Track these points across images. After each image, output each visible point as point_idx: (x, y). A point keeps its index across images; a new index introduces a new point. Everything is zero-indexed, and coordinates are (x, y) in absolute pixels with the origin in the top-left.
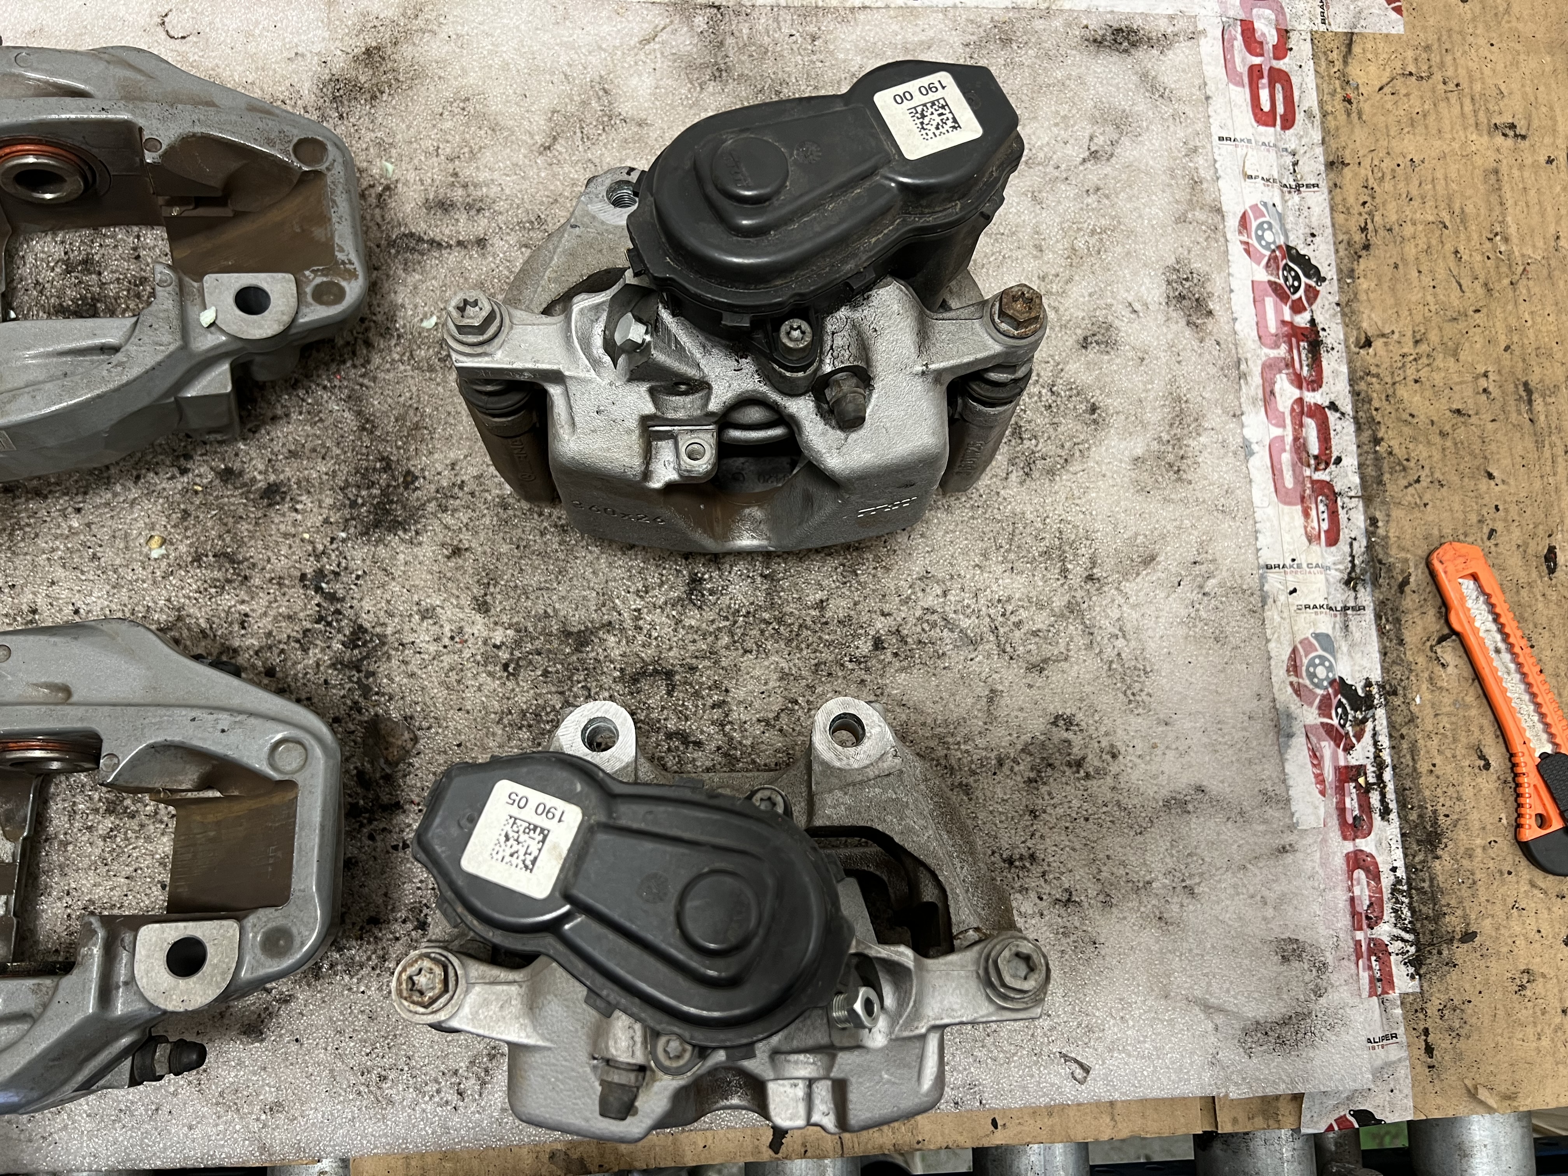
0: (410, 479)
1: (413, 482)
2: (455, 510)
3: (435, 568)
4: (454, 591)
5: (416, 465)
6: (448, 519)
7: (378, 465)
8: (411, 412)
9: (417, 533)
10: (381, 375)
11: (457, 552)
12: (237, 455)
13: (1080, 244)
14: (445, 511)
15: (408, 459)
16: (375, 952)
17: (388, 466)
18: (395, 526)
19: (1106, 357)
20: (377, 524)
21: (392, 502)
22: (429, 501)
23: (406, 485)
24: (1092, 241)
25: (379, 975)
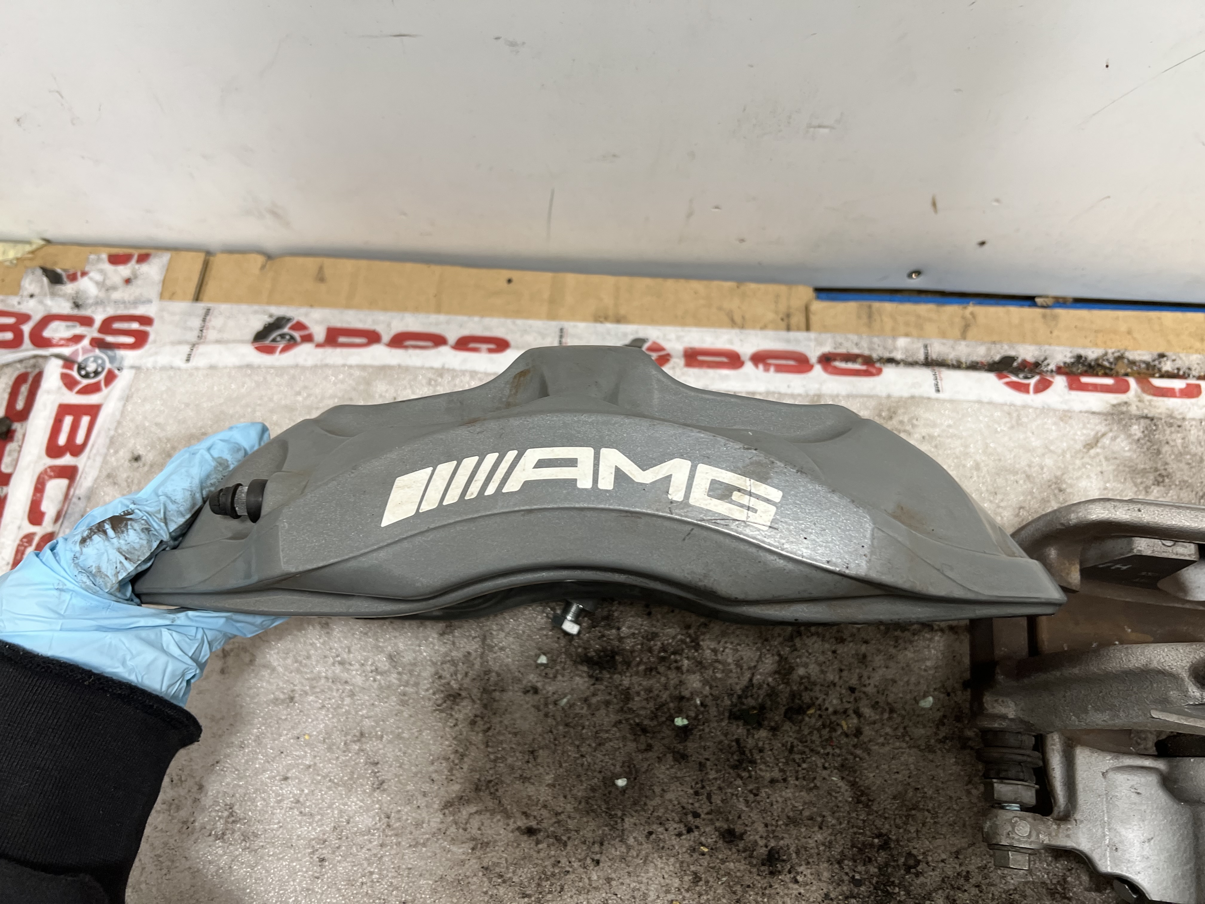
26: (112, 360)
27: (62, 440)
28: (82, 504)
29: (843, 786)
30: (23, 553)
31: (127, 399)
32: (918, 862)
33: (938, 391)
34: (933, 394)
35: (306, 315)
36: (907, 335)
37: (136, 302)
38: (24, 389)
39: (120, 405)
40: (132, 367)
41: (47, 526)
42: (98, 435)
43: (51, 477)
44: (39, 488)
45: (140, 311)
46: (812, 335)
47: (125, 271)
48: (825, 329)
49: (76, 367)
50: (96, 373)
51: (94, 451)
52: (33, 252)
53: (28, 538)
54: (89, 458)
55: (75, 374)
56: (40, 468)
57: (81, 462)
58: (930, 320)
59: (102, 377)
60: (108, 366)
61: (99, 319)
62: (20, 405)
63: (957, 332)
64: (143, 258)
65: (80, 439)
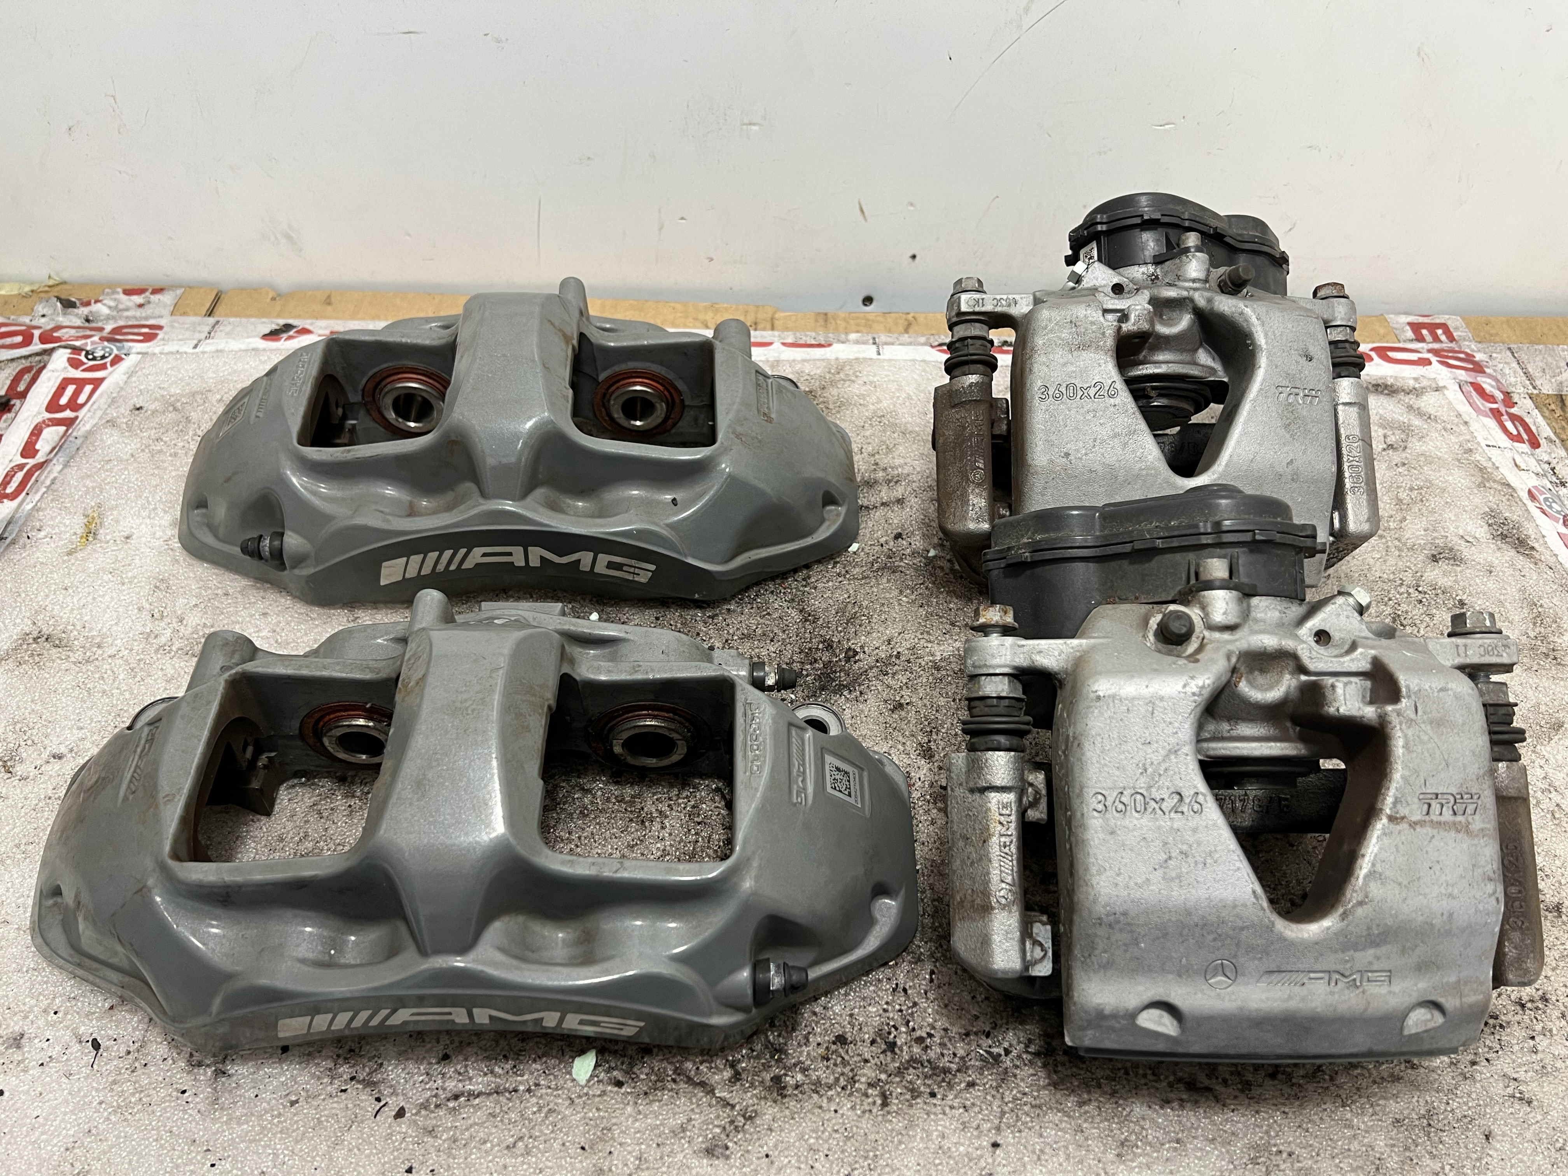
0: (851, 655)
1: (854, 656)
2: (894, 674)
3: (881, 719)
4: (900, 738)
5: (855, 644)
6: (889, 680)
7: (821, 646)
8: (850, 606)
9: (861, 693)
10: (820, 585)
11: (899, 706)
12: (698, 634)
13: (1403, 495)
14: (887, 674)
15: (848, 640)
16: (843, 1074)
17: (829, 646)
18: (839, 690)
19: (1459, 569)
20: (823, 688)
21: (835, 672)
22: (871, 668)
23: (848, 659)
24: (1414, 494)
25: (851, 1095)
26: (118, 349)
27: (63, 401)
28: (79, 442)
29: (794, 613)
30: (13, 476)
31: (131, 374)
32: (856, 653)
33: (879, 354)
34: (875, 356)
35: (311, 324)
36: (858, 332)
37: (146, 318)
38: (27, 377)
39: (125, 378)
40: (138, 353)
41: (40, 458)
42: (101, 395)
43: (48, 426)
44: (36, 432)
45: (151, 322)
46: (776, 333)
47: (138, 299)
48: (786, 329)
49: (84, 353)
50: (103, 357)
51: (95, 407)
52: (50, 287)
53: (21, 467)
54: (89, 411)
55: (82, 358)
56: (39, 419)
57: (82, 413)
58: (878, 322)
59: (109, 360)
60: (115, 352)
61: (109, 328)
62: (21, 387)
63: (901, 329)
64: (157, 291)
65: (81, 399)
